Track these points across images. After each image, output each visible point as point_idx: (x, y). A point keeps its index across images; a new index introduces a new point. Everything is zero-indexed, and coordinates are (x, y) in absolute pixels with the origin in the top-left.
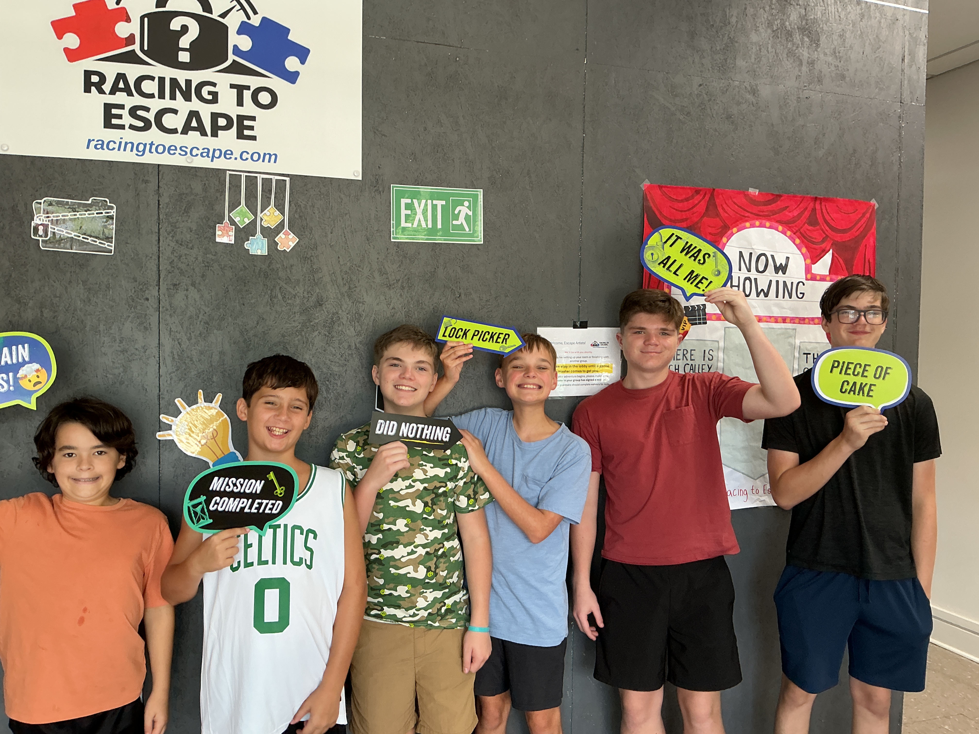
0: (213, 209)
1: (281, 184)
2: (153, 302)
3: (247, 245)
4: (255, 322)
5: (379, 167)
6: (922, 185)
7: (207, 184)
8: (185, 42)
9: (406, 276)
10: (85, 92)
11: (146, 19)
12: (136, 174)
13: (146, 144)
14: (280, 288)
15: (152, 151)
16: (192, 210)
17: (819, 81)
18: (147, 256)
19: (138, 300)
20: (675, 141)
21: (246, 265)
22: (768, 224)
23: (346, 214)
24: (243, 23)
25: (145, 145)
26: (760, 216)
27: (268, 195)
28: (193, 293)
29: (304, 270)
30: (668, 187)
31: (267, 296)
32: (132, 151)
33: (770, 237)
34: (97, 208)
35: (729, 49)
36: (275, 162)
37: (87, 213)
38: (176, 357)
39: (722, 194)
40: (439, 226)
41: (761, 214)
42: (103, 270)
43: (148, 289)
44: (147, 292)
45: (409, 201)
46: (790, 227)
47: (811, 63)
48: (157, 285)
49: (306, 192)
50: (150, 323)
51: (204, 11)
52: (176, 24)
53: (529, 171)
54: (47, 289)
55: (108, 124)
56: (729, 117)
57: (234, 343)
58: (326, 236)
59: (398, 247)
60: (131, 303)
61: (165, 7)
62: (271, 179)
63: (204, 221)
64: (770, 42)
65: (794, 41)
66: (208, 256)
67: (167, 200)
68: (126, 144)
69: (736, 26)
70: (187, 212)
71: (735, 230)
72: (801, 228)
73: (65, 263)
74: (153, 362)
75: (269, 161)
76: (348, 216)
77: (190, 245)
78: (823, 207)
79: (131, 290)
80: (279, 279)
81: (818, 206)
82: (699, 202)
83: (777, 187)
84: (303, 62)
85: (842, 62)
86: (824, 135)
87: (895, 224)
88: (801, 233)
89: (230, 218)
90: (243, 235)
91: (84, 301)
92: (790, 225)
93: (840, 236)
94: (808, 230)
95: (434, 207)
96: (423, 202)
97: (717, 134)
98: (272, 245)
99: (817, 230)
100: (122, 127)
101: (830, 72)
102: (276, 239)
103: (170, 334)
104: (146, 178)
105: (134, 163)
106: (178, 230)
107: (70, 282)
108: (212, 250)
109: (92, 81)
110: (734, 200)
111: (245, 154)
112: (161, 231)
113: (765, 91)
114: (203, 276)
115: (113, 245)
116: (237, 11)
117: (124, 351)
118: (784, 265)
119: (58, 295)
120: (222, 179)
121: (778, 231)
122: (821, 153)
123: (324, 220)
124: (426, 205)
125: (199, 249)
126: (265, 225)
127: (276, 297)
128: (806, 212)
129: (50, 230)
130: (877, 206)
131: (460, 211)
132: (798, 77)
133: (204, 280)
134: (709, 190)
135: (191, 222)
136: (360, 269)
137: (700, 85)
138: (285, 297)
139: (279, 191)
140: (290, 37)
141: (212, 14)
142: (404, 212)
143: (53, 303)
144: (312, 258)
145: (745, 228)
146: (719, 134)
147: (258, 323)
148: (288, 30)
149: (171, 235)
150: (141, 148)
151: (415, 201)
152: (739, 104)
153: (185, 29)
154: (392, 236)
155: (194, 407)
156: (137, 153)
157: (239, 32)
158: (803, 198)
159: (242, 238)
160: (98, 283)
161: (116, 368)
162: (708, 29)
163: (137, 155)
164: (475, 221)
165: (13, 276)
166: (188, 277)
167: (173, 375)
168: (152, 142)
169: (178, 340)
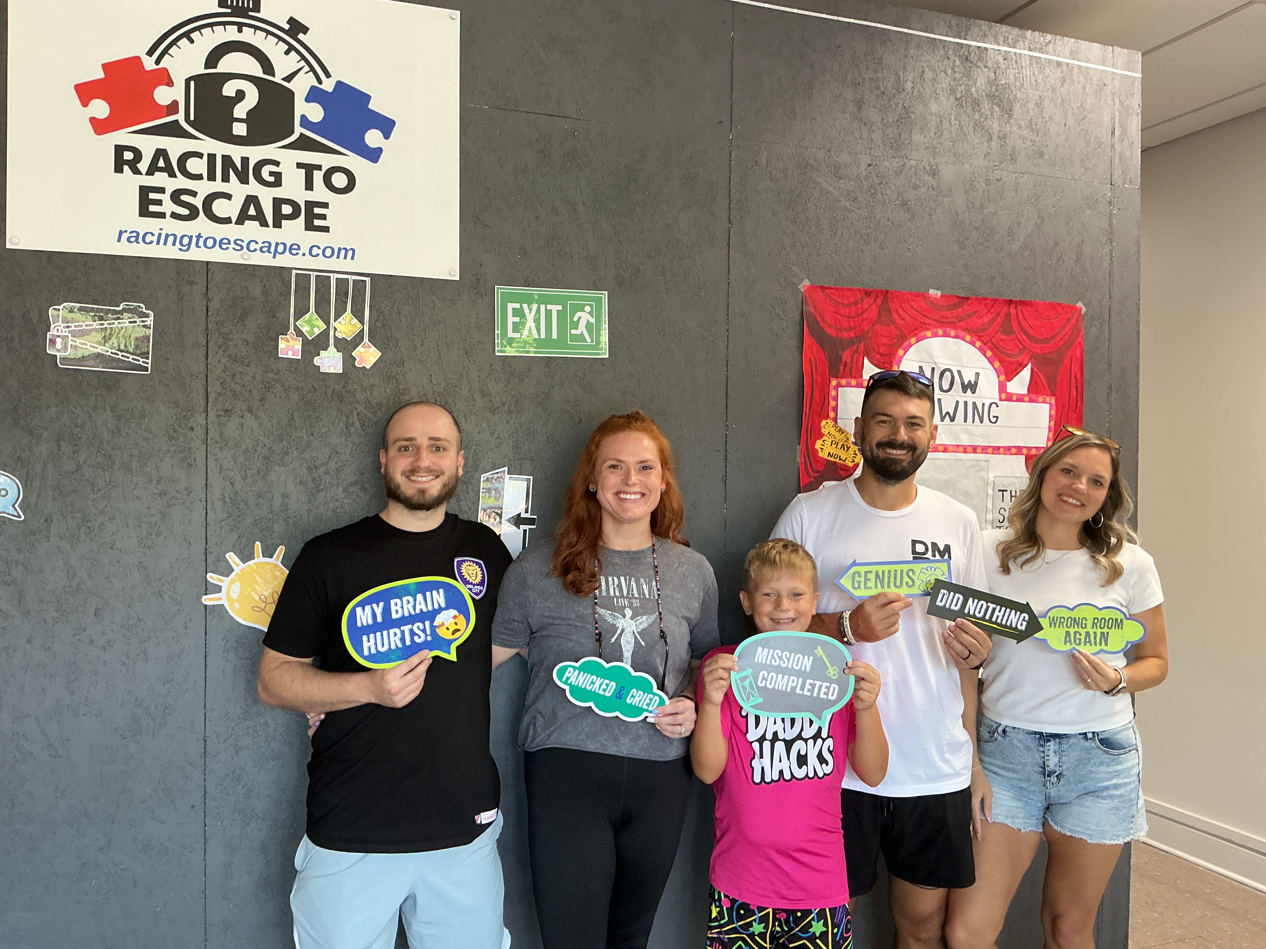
0: (275, 316)
1: (359, 286)
2: (199, 432)
3: (317, 361)
4: (327, 457)
5: (481, 265)
6: (1138, 285)
7: (267, 287)
8: (241, 111)
9: (513, 397)
10: (116, 171)
11: (192, 83)
12: (178, 273)
13: (192, 236)
14: (358, 414)
15: (200, 245)
16: (250, 317)
17: (1012, 159)
18: (192, 376)
19: (181, 430)
20: (839, 233)
21: (315, 385)
22: (953, 333)
23: (440, 322)
24: (313, 87)
25: (191, 238)
26: (944, 322)
27: (344, 299)
28: (250, 421)
29: (388, 391)
30: (831, 288)
31: (341, 424)
32: (174, 244)
33: (956, 348)
34: (130, 315)
35: (903, 121)
36: (353, 258)
37: (116, 322)
38: (227, 500)
39: (897, 297)
40: (555, 336)
41: (945, 320)
42: (138, 393)
43: (193, 416)
44: (192, 419)
45: (517, 306)
46: (979, 337)
47: (1003, 138)
48: (204, 412)
49: (390, 295)
50: (195, 459)
51: (264, 73)
52: (229, 89)
53: (663, 268)
54: (65, 416)
55: (144, 212)
56: (904, 204)
57: (300, 483)
58: (415, 350)
59: (504, 362)
60: (171, 433)
61: (216, 67)
62: (348, 279)
63: (264, 330)
64: (953, 112)
65: (982, 110)
66: (269, 374)
67: (218, 306)
68: (167, 236)
69: (912, 94)
70: (243, 321)
71: (913, 340)
72: (993, 337)
73: (89, 384)
74: (199, 507)
75: (345, 258)
76: (442, 324)
77: (246, 361)
78: (1020, 313)
79: (172, 417)
80: (357, 402)
81: (1013, 311)
82: (870, 306)
83: (963, 288)
84: (387, 137)
85: (1039, 136)
86: (1019, 224)
87: (1107, 331)
88: (993, 344)
89: (296, 329)
90: (312, 349)
91: (113, 432)
92: (980, 334)
93: (1041, 347)
94: (1001, 340)
95: (549, 313)
96: (535, 306)
97: (890, 224)
98: (349, 360)
99: (1013, 339)
100: (162, 215)
101: (1025, 148)
102: (353, 354)
103: (220, 472)
104: (192, 279)
105: (176, 260)
106: (231, 343)
107: (96, 407)
108: (274, 367)
109: (125, 158)
110: (912, 304)
111: (315, 249)
112: (210, 343)
113: (948, 172)
114: (262, 399)
115: (150, 361)
116: (307, 73)
117: (162, 494)
118: (973, 383)
119: (79, 424)
120: (287, 279)
121: (966, 341)
122: (1016, 247)
123: (412, 330)
124: (538, 311)
125: (258, 367)
126: (340, 335)
127: (353, 425)
128: (999, 319)
129: (70, 343)
130: (1084, 310)
131: (580, 318)
132: (987, 154)
133: (263, 405)
134: (882, 291)
135: (248, 333)
136: (457, 390)
137: (870, 165)
138: (364, 425)
139: (357, 294)
140: (371, 106)
141: (274, 76)
142: (511, 319)
143: (73, 434)
144: (398, 376)
145: (925, 337)
146: (893, 223)
147: (330, 458)
148: (368, 98)
149: (222, 349)
150: (186, 241)
151: (525, 306)
152: (916, 187)
153: (240, 95)
154: (496, 349)
155: (250, 563)
156: (181, 247)
157: (308, 100)
158: (995, 301)
159: (311, 353)
160: (131, 409)
161: (153, 515)
162: (878, 98)
163: (180, 249)
164: (599, 330)
165: (23, 401)
166: (244, 401)
167: (223, 523)
168: (200, 234)
169: (230, 479)
